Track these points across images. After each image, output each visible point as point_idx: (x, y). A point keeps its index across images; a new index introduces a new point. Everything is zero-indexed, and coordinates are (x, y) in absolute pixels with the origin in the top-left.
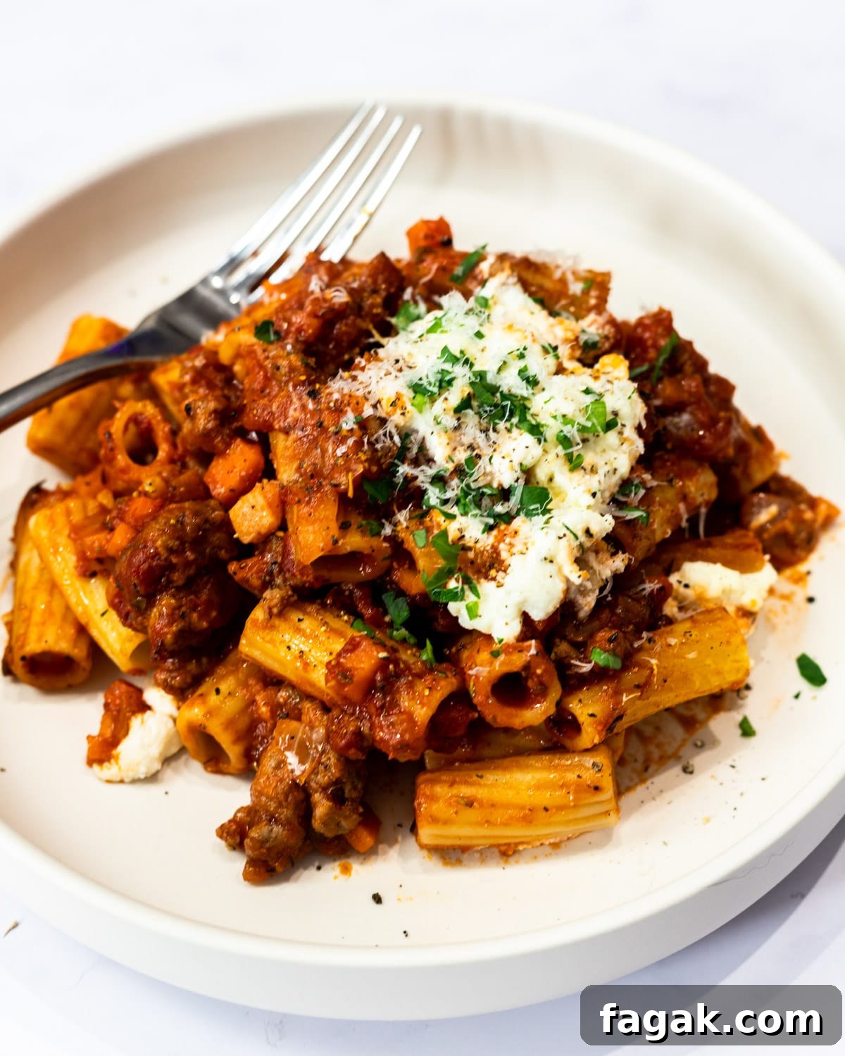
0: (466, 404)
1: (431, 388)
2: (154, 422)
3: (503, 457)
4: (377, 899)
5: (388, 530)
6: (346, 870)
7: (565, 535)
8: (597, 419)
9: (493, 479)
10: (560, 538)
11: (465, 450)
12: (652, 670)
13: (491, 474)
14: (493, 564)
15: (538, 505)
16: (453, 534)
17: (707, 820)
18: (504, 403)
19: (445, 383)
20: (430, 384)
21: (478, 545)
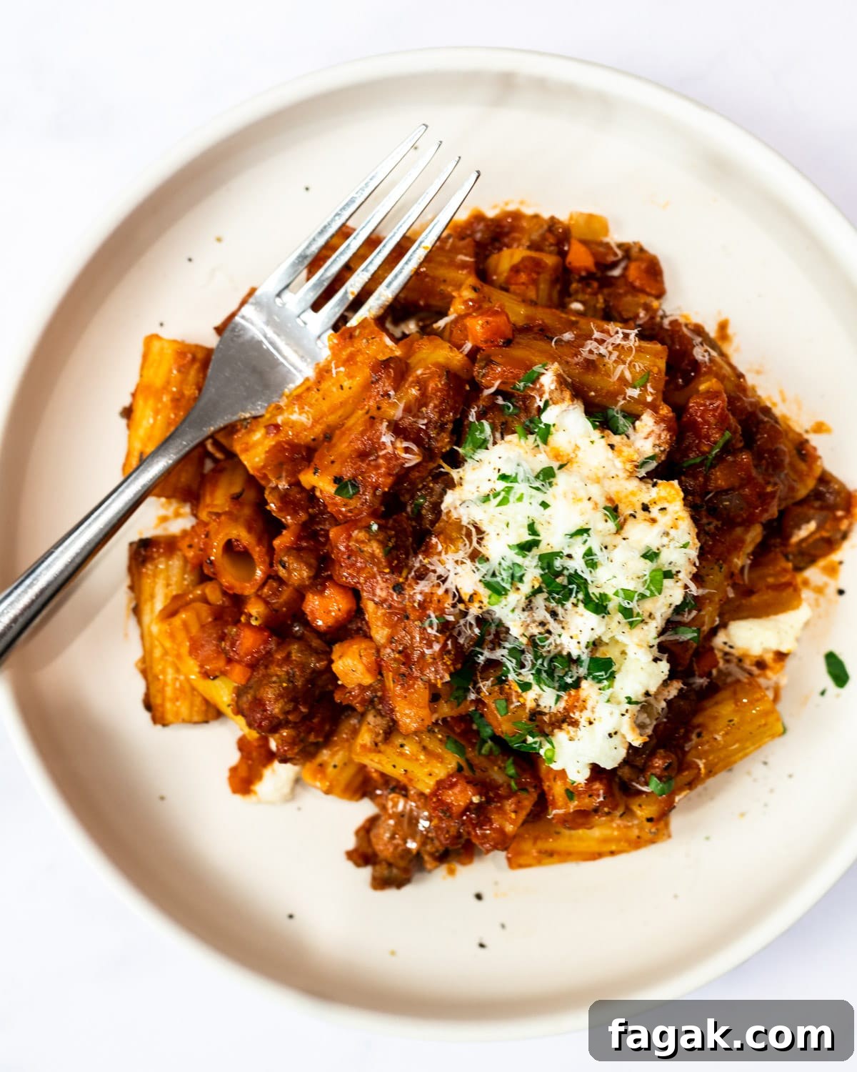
0: (537, 592)
1: (504, 584)
2: (249, 548)
3: (571, 637)
4: (479, 897)
5: (473, 696)
6: (452, 872)
7: (627, 711)
8: (654, 587)
9: (563, 649)
10: (623, 715)
11: (537, 626)
12: (699, 769)
13: (561, 644)
14: (566, 719)
15: (603, 673)
16: (530, 704)
17: (742, 815)
18: (570, 587)
19: (516, 579)
20: (503, 579)
21: (552, 711)
